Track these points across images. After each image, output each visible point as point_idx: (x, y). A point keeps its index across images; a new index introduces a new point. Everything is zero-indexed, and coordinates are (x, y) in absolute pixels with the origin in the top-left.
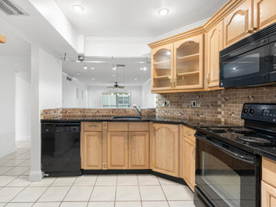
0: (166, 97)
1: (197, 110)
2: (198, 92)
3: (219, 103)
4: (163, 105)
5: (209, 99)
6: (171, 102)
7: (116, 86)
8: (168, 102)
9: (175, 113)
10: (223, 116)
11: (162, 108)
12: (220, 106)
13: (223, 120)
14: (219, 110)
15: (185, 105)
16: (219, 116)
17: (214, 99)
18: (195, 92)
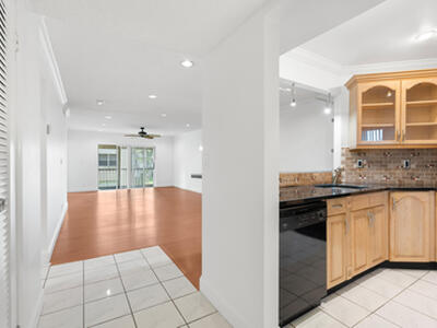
0: (359, 154)
1: (410, 171)
4: (356, 166)
5: (428, 158)
6: (370, 162)
7: (143, 134)
8: (365, 162)
9: (376, 176)
11: (353, 170)
15: (391, 166)
17: (434, 158)
18: (409, 150)
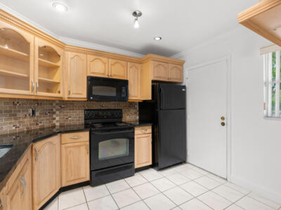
1: (36, 118)
2: (37, 100)
3: (54, 110)
5: (47, 107)
10: (57, 121)
12: (54, 113)
13: (58, 124)
14: (54, 116)
16: (54, 121)
17: (50, 107)
